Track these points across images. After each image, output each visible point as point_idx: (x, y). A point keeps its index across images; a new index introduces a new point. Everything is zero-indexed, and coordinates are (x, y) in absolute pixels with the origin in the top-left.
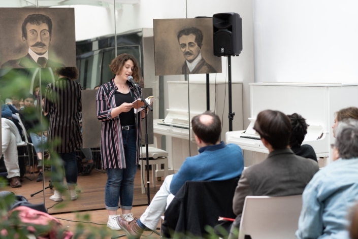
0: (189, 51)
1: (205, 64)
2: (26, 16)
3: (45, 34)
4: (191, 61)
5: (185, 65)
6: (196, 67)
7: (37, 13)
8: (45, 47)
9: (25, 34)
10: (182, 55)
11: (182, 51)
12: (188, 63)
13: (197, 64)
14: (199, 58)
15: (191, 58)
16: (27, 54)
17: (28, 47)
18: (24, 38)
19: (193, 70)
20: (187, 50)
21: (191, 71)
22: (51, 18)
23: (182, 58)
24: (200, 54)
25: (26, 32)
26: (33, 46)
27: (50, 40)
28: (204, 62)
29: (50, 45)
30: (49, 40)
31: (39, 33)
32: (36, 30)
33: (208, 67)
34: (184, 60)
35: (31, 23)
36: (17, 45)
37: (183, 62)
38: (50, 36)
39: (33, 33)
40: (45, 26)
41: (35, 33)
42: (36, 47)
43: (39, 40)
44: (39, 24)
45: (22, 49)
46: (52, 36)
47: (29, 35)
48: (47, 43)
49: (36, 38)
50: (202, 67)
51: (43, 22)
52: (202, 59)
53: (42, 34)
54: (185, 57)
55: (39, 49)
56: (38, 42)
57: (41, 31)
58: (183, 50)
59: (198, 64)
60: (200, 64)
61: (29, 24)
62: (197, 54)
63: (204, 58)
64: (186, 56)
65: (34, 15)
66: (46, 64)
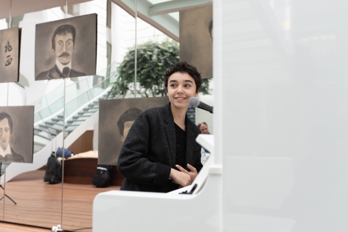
2: (55, 28)
3: (69, 43)
7: (64, 24)
8: (69, 57)
9: (54, 47)
16: (54, 65)
17: (56, 58)
18: (53, 50)
22: (75, 27)
25: (55, 43)
26: (60, 56)
27: (74, 49)
29: (73, 54)
30: (72, 49)
31: (65, 43)
32: (63, 40)
35: (59, 34)
36: (48, 57)
38: (74, 45)
39: (60, 44)
40: (69, 36)
41: (62, 43)
42: (61, 58)
43: (64, 50)
44: (65, 34)
45: (51, 60)
46: (75, 44)
47: (57, 46)
48: (70, 52)
49: (62, 49)
51: (69, 32)
53: (67, 43)
55: (64, 59)
56: (63, 53)
57: (67, 41)
61: (57, 36)
65: (62, 26)
66: (69, 74)
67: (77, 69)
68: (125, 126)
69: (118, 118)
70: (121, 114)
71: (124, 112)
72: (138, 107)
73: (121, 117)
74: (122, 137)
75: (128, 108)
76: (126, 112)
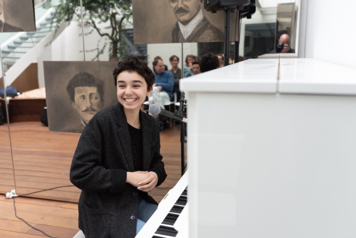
0: (183, 6)
1: (209, 26)
4: (186, 23)
5: (177, 29)
6: (193, 31)
10: (172, 13)
11: (172, 7)
12: (181, 26)
13: (195, 26)
14: (199, 18)
15: (185, 17)
19: (189, 37)
20: (180, 5)
21: (185, 37)
23: (172, 19)
24: (201, 10)
28: (208, 23)
33: (214, 32)
34: (175, 20)
37: (174, 23)
50: (203, 32)
52: (204, 20)
54: (176, 16)
58: (174, 5)
59: (197, 26)
60: (200, 27)
62: (196, 11)
63: (208, 17)
64: (178, 15)
66: (3, 28)
67: (12, 23)
68: (76, 91)
69: (67, 83)
70: (71, 79)
71: (73, 76)
72: (89, 72)
73: (70, 82)
74: (73, 104)
75: (77, 73)
76: (76, 77)
